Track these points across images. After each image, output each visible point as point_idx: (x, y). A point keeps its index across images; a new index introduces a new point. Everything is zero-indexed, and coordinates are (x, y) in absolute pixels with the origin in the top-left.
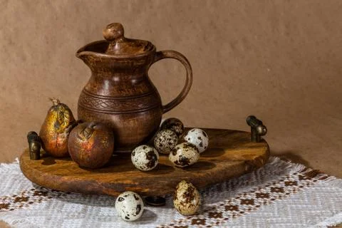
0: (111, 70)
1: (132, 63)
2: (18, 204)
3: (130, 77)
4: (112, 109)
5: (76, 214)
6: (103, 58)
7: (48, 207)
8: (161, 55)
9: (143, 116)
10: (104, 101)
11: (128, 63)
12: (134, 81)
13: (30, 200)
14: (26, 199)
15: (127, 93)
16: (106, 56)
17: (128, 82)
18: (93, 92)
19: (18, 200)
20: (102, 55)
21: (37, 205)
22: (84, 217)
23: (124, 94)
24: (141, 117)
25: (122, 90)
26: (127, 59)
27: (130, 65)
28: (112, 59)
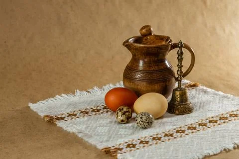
0: (144, 54)
2: (70, 118)
4: (144, 78)
5: (105, 124)
6: (140, 47)
7: (88, 120)
10: (139, 73)
13: (78, 116)
14: (75, 115)
15: (154, 68)
18: (133, 68)
19: (70, 115)
21: (82, 119)
22: (110, 126)
25: (151, 67)
26: (154, 47)
27: (156, 51)
28: (145, 47)
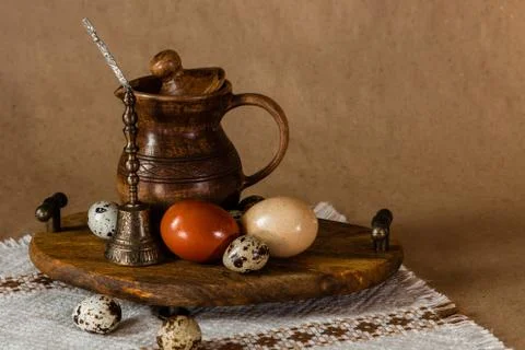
1: (182, 109)
11: (175, 108)
23: (170, 153)
27: (178, 111)
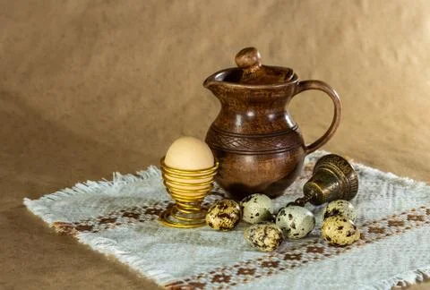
0: (245, 103)
2: (103, 226)
3: (267, 111)
4: (245, 149)
8: (304, 86)
9: (282, 158)
10: (236, 139)
11: (265, 94)
12: (271, 116)
13: (118, 222)
15: (263, 130)
16: (239, 86)
17: (265, 117)
18: (224, 129)
19: (103, 221)
20: (234, 86)
23: (259, 131)
24: (279, 159)
25: (257, 126)
27: (267, 97)
